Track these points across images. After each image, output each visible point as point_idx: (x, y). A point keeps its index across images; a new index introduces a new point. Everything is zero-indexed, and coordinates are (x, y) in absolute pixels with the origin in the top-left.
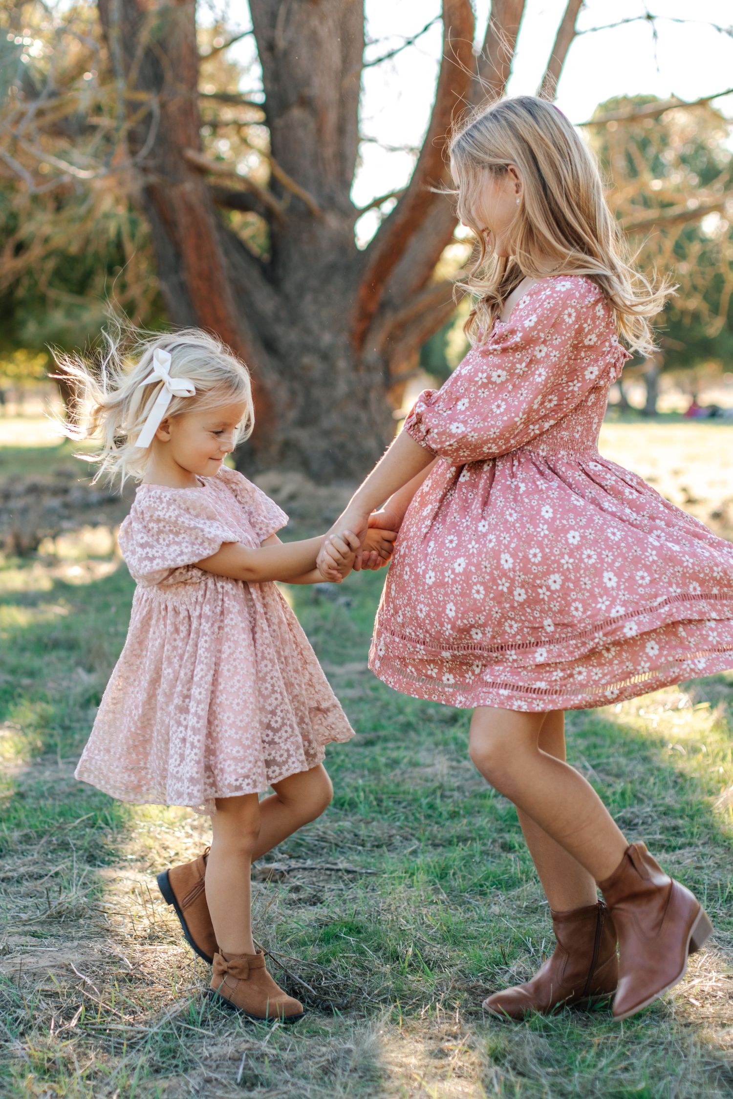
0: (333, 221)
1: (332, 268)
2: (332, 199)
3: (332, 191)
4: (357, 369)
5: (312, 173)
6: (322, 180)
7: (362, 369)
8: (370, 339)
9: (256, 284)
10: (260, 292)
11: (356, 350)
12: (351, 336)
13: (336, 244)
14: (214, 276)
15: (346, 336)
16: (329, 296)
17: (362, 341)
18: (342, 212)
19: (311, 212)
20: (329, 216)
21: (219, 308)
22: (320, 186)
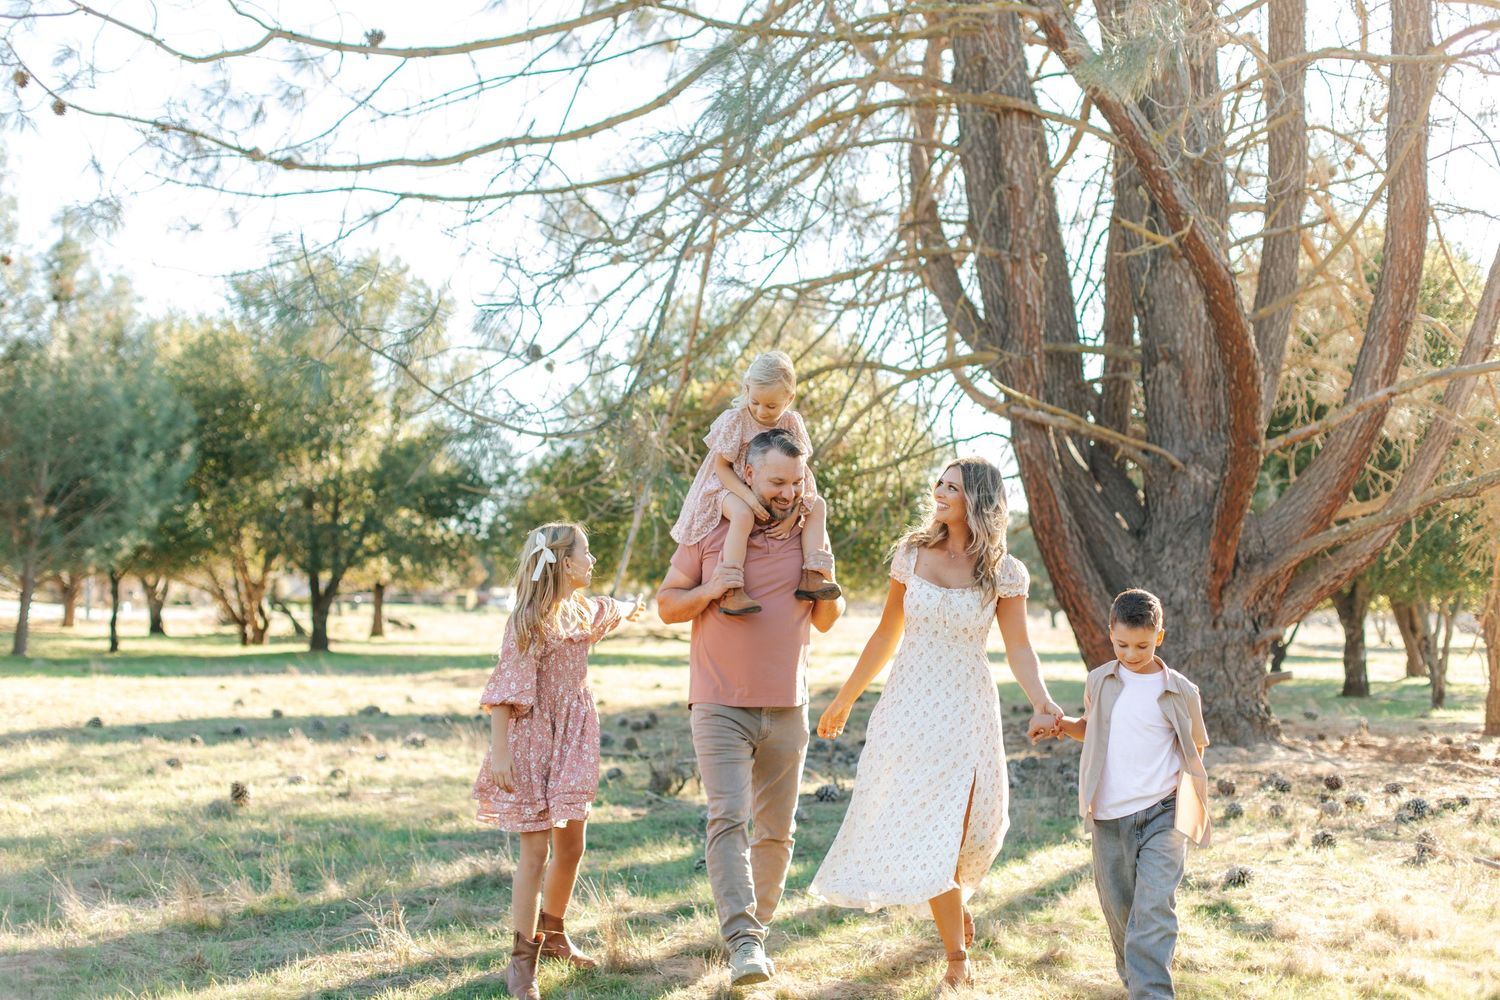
0: (1196, 474)
1: (1193, 521)
2: (1196, 454)
3: (1197, 446)
4: (1215, 625)
5: (1178, 428)
6: (1187, 434)
7: (1221, 626)
8: (1227, 595)
9: (1114, 538)
10: (1118, 546)
11: (1215, 606)
12: (1207, 591)
13: (1201, 498)
14: (1057, 528)
15: (1201, 591)
16: (1185, 550)
17: (1221, 597)
18: (1206, 466)
19: (1173, 467)
20: (1192, 471)
21: (1061, 560)
22: (1185, 440)
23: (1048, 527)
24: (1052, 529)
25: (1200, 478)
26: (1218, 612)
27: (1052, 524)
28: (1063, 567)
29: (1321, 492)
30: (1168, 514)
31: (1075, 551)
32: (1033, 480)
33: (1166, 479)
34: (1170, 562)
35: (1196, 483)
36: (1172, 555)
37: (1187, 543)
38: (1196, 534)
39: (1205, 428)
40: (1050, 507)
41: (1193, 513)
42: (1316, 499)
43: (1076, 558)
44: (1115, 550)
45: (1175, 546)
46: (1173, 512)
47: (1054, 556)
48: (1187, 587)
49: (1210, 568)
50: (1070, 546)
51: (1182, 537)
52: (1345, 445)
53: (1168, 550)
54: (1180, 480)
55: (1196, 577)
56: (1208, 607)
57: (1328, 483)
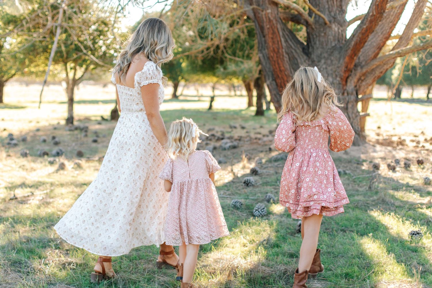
0: (335, 27)
1: (334, 48)
2: (334, 18)
3: (335, 15)
4: (343, 94)
5: (327, 6)
6: (330, 10)
7: (346, 94)
8: (349, 80)
9: (299, 56)
10: (300, 59)
11: (343, 85)
12: (341, 79)
13: (337, 38)
14: (280, 51)
15: (338, 79)
16: (332, 61)
17: (346, 82)
18: (338, 24)
19: (326, 24)
20: (333, 26)
21: (281, 65)
22: (330, 12)
23: (276, 50)
24: (278, 52)
25: (336, 29)
26: (345, 88)
27: (278, 49)
28: (282, 68)
29: (381, 36)
30: (322, 45)
31: (287, 61)
32: (271, 29)
33: (322, 29)
34: (324, 66)
35: (335, 31)
36: (325, 63)
37: (332, 58)
38: (336, 53)
39: (337, 6)
40: (278, 41)
41: (333, 44)
42: (379, 39)
43: (287, 64)
44: (299, 61)
45: (326, 59)
46: (325, 44)
47: (278, 64)
48: (332, 77)
49: (343, 68)
50: (285, 59)
51: (330, 55)
52: (392, 16)
53: (323, 61)
54: (328, 30)
55: (336, 73)
56: (341, 86)
57: (384, 32)
